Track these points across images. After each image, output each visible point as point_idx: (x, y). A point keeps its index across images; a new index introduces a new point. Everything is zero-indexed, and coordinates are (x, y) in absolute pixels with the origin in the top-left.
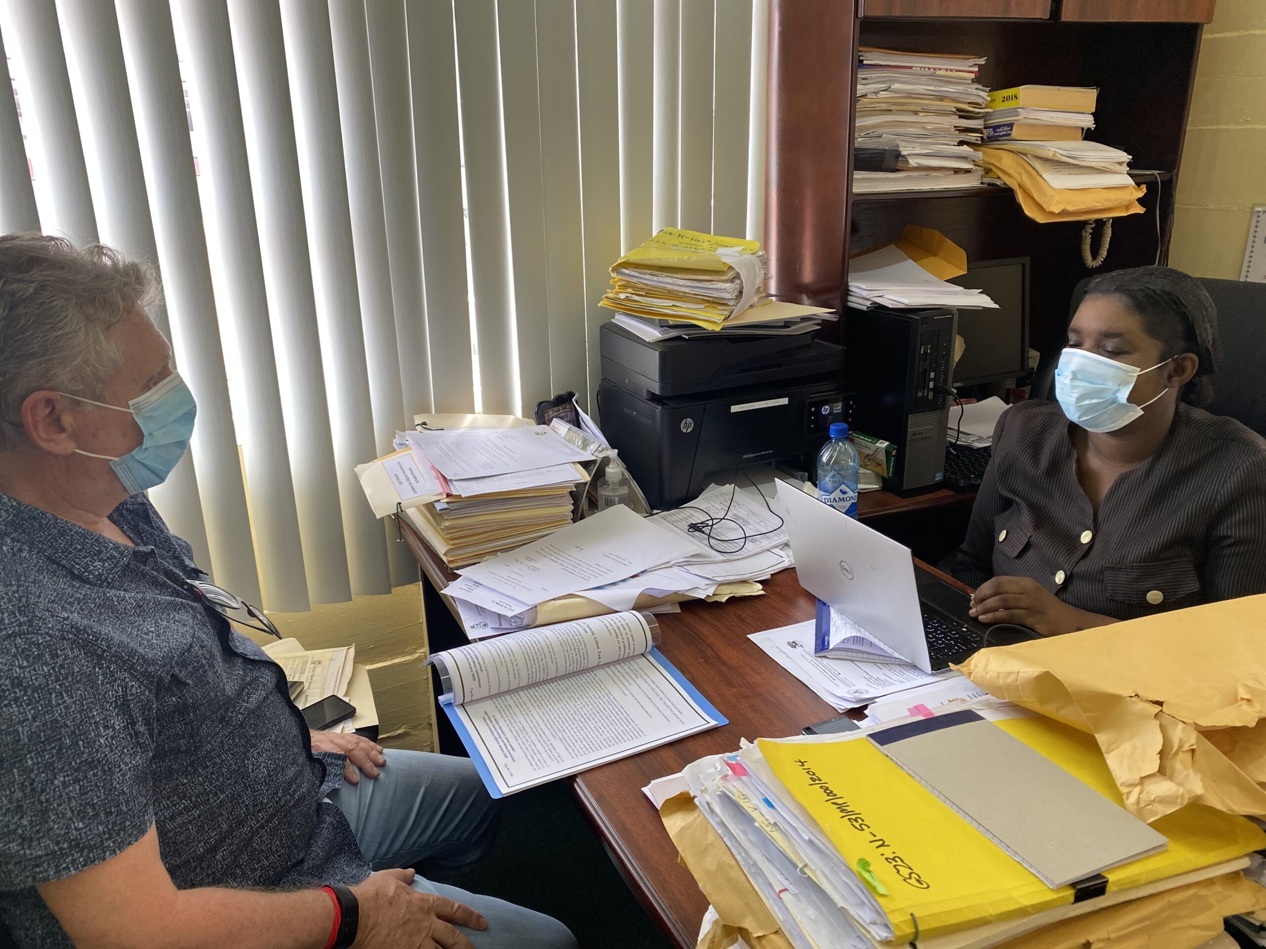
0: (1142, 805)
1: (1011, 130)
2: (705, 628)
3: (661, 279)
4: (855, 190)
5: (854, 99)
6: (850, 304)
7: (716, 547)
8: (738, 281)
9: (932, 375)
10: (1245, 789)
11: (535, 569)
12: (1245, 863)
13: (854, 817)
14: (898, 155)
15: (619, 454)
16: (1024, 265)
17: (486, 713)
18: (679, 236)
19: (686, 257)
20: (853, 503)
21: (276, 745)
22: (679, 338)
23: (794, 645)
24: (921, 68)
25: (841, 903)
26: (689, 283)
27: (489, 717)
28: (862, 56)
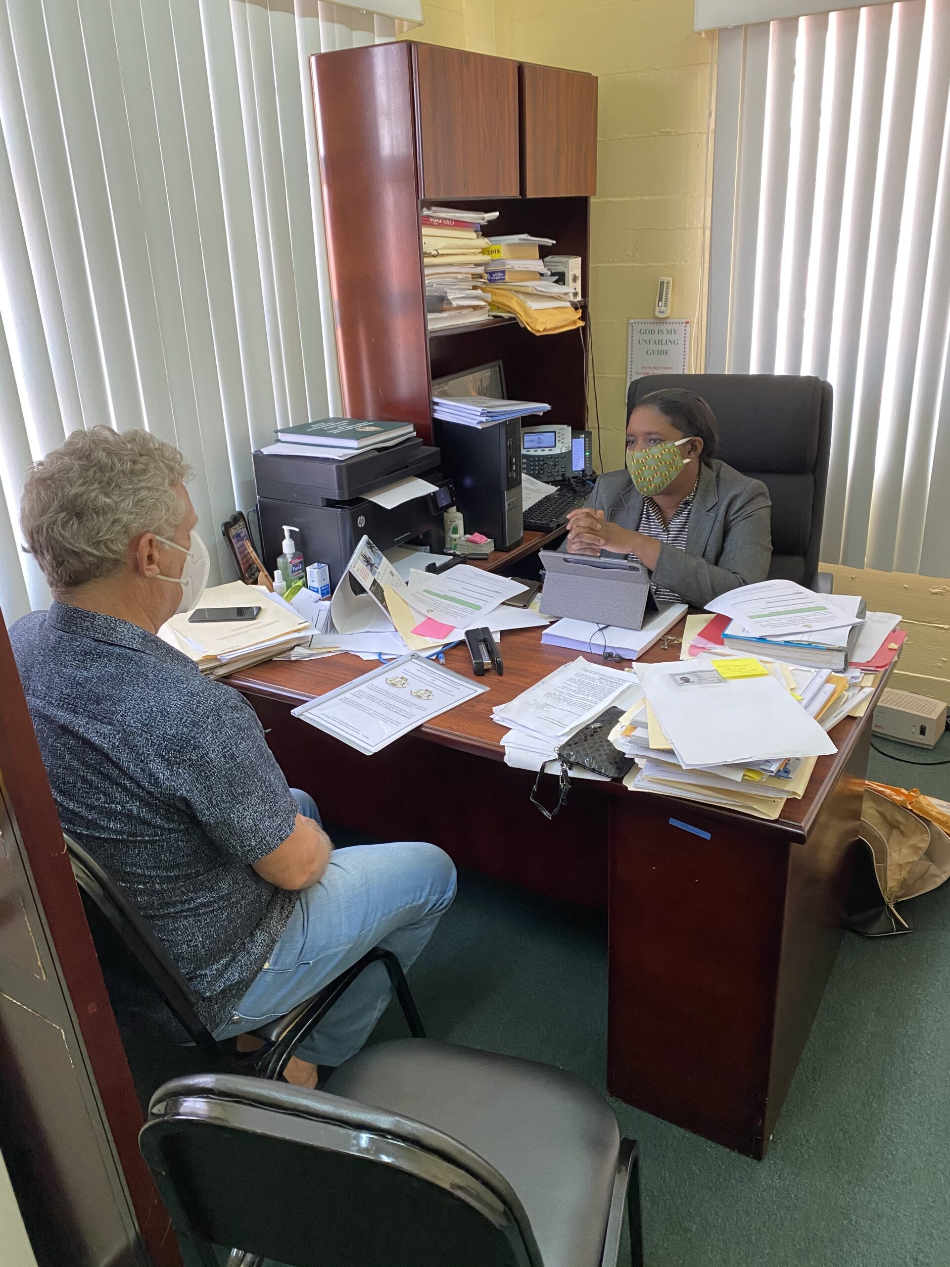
1: (504, 275)
4: (431, 327)
9: (514, 460)
14: (444, 299)
16: (500, 366)
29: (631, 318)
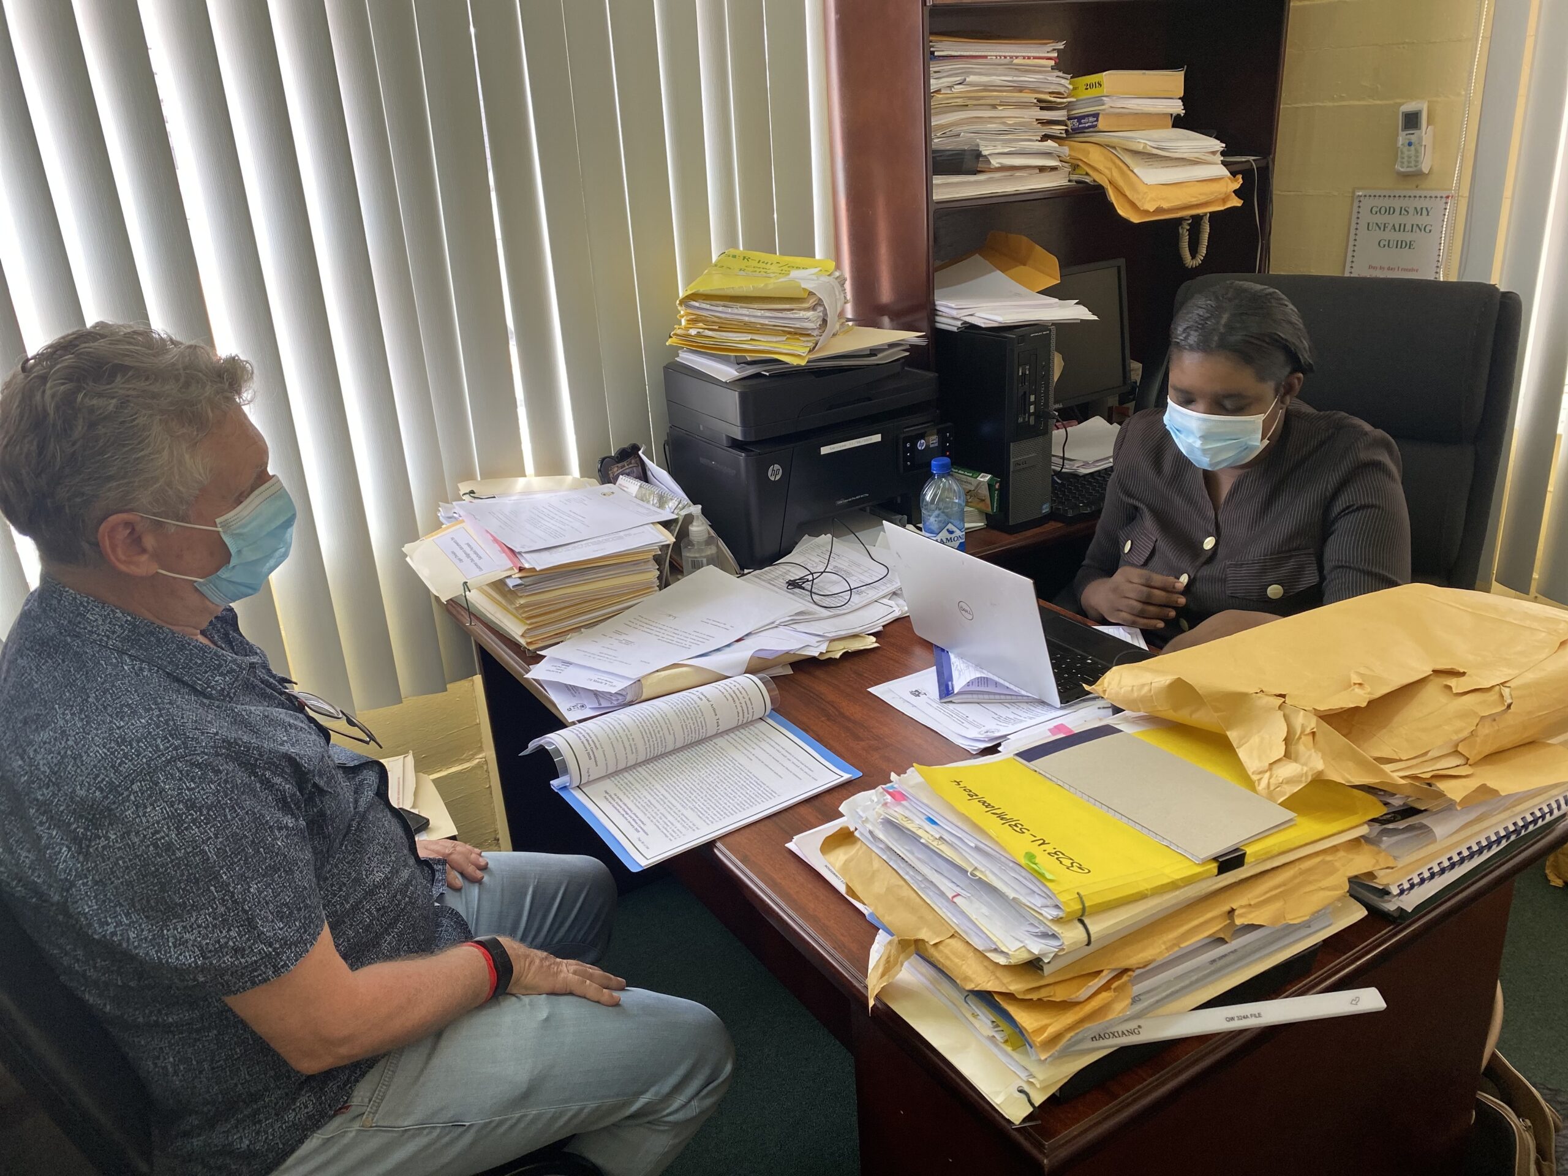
0: (1272, 788)
1: (1097, 121)
2: (821, 685)
3: (736, 311)
4: (937, 196)
5: (928, 95)
6: (939, 326)
7: (820, 603)
8: (820, 309)
9: (1032, 398)
10: (1363, 764)
11: (628, 643)
12: (1364, 830)
13: (1013, 823)
14: (978, 155)
15: (704, 512)
16: (1119, 268)
17: (606, 792)
18: (744, 258)
19: (762, 285)
20: (961, 543)
21: (386, 848)
22: (758, 375)
23: (917, 693)
24: (996, 56)
25: (1012, 895)
26: (768, 314)
27: (611, 796)
28: (933, 47)
29: (1360, 189)
